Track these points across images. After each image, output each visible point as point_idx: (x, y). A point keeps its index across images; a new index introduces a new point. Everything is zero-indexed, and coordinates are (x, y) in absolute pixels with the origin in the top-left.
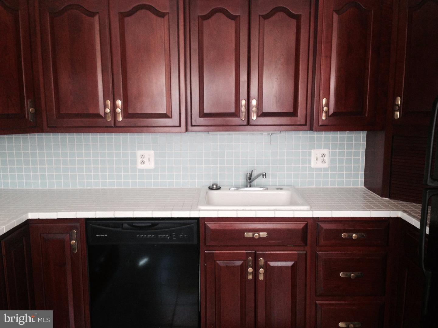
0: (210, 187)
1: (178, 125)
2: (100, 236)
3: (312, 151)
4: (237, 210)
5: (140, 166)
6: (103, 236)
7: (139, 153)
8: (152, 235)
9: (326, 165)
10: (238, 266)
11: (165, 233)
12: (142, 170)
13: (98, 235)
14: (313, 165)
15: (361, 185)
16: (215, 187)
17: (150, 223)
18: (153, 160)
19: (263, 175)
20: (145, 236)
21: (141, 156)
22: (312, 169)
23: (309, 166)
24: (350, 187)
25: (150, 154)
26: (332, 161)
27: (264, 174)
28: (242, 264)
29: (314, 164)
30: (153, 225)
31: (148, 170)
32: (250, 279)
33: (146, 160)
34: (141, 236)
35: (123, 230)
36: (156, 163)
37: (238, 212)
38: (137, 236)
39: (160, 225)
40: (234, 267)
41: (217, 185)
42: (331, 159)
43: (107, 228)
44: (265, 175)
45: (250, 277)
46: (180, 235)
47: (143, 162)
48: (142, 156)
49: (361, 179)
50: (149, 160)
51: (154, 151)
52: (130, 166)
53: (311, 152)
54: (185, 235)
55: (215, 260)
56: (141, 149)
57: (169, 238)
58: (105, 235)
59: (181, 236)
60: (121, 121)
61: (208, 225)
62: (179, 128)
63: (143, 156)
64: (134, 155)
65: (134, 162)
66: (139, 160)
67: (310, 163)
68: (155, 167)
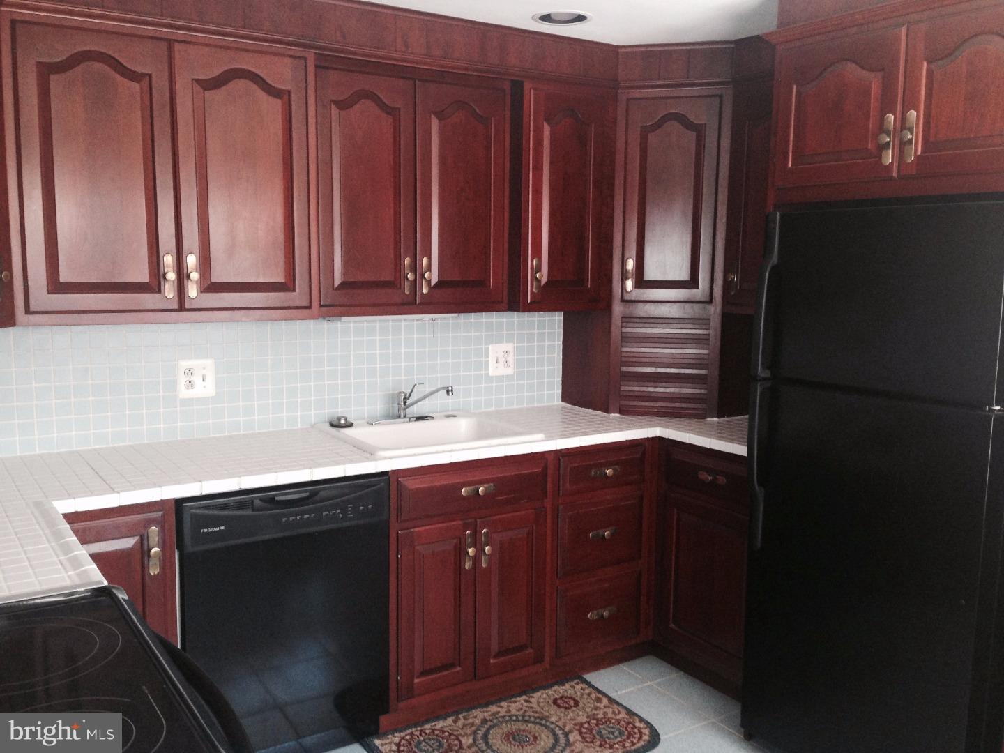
0: (333, 423)
1: (305, 303)
2: (209, 530)
3: (491, 347)
5: (184, 393)
6: (216, 529)
7: (184, 364)
8: (310, 515)
9: (510, 371)
11: (334, 507)
12: (188, 402)
13: (205, 530)
14: (492, 372)
15: (558, 401)
16: (343, 422)
17: (306, 491)
18: (211, 379)
19: (448, 391)
20: (298, 517)
21: (187, 371)
22: (489, 379)
23: (485, 374)
24: (543, 405)
25: (205, 366)
26: (519, 363)
27: (450, 388)
28: (456, 545)
29: (494, 370)
30: (313, 494)
31: (203, 400)
32: (467, 568)
33: (197, 379)
34: (291, 519)
35: (254, 513)
36: (218, 384)
37: (453, 453)
38: (284, 519)
39: (323, 494)
41: (346, 419)
42: (517, 359)
43: (226, 513)
44: (452, 391)
45: (468, 565)
46: (361, 508)
47: (190, 385)
48: (190, 371)
49: (558, 391)
50: (204, 379)
51: (215, 359)
52: (162, 394)
53: (488, 348)
54: (370, 507)
55: (416, 544)
56: (187, 356)
57: (341, 515)
59: (363, 509)
62: (307, 310)
63: (192, 371)
64: (173, 371)
65: (172, 385)
66: (183, 380)
67: (487, 368)
68: (217, 393)
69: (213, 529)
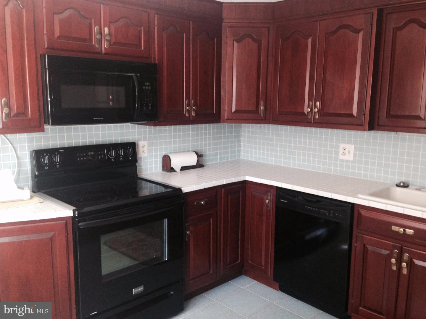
0: (398, 184)
2: (283, 201)
4: (387, 204)
5: (341, 157)
7: (342, 146)
8: (316, 209)
10: (383, 255)
11: (326, 210)
12: (342, 161)
13: (282, 200)
16: (401, 184)
18: (352, 152)
20: (311, 208)
21: (343, 148)
28: (388, 254)
30: (318, 201)
31: (347, 161)
32: (394, 269)
33: (346, 152)
34: (309, 207)
35: (297, 200)
36: (355, 155)
37: (388, 205)
38: (306, 207)
39: (323, 203)
40: (380, 254)
41: (405, 183)
43: (288, 196)
45: (394, 268)
46: (337, 214)
47: (344, 154)
50: (349, 153)
51: (355, 145)
52: (334, 155)
54: (340, 215)
55: (364, 243)
56: (343, 142)
57: (328, 214)
58: (286, 201)
59: (337, 215)
60: (318, 118)
61: (361, 211)
63: (345, 148)
64: (338, 147)
65: (337, 153)
66: (341, 151)
68: (354, 159)
69: (284, 201)
